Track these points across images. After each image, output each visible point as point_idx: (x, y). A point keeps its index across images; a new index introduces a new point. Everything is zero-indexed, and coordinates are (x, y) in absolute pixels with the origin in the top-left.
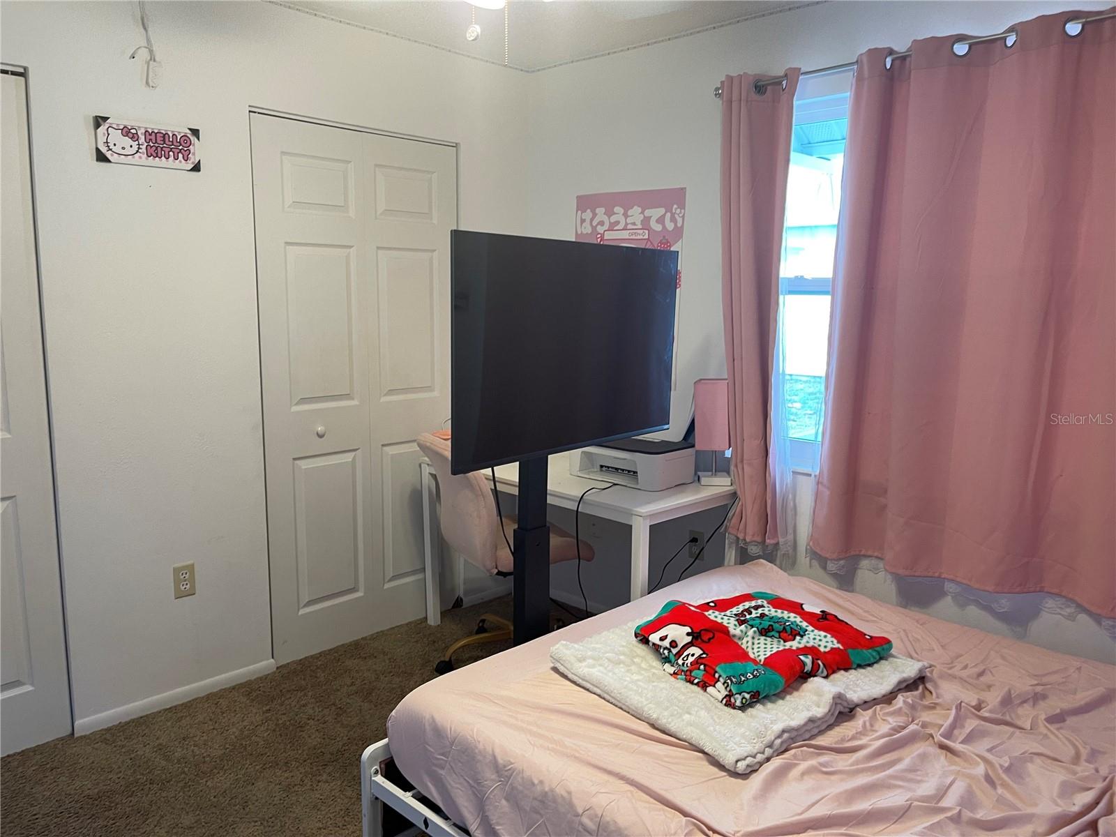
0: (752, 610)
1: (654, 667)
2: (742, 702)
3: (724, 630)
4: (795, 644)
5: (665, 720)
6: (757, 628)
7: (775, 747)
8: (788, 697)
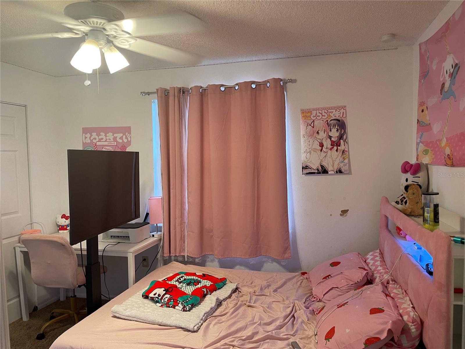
0: (181, 278)
1: (153, 306)
2: (189, 309)
3: (175, 286)
4: (199, 286)
5: (165, 322)
6: (186, 283)
7: (203, 320)
8: (201, 304)
